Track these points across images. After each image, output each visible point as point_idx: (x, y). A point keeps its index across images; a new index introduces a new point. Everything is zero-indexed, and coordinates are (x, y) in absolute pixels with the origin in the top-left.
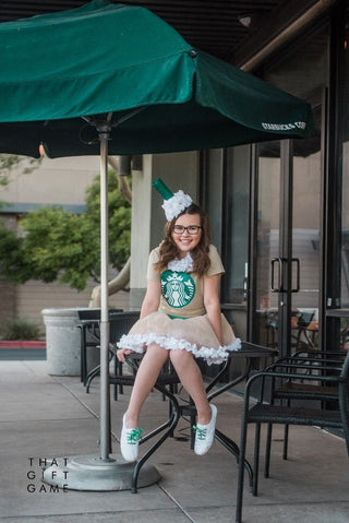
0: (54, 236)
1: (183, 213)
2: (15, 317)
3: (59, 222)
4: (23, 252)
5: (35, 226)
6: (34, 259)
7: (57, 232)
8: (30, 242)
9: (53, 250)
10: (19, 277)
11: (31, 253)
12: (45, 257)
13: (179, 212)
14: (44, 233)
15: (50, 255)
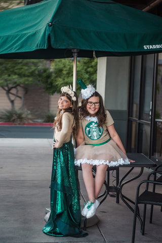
0: (65, 72)
1: (92, 96)
2: (49, 110)
3: (67, 66)
4: (53, 80)
5: (57, 67)
6: (57, 83)
7: (66, 70)
8: (55, 75)
9: (64, 79)
10: (51, 91)
11: (55, 80)
12: (61, 83)
13: (90, 95)
14: (61, 70)
15: (63, 82)
